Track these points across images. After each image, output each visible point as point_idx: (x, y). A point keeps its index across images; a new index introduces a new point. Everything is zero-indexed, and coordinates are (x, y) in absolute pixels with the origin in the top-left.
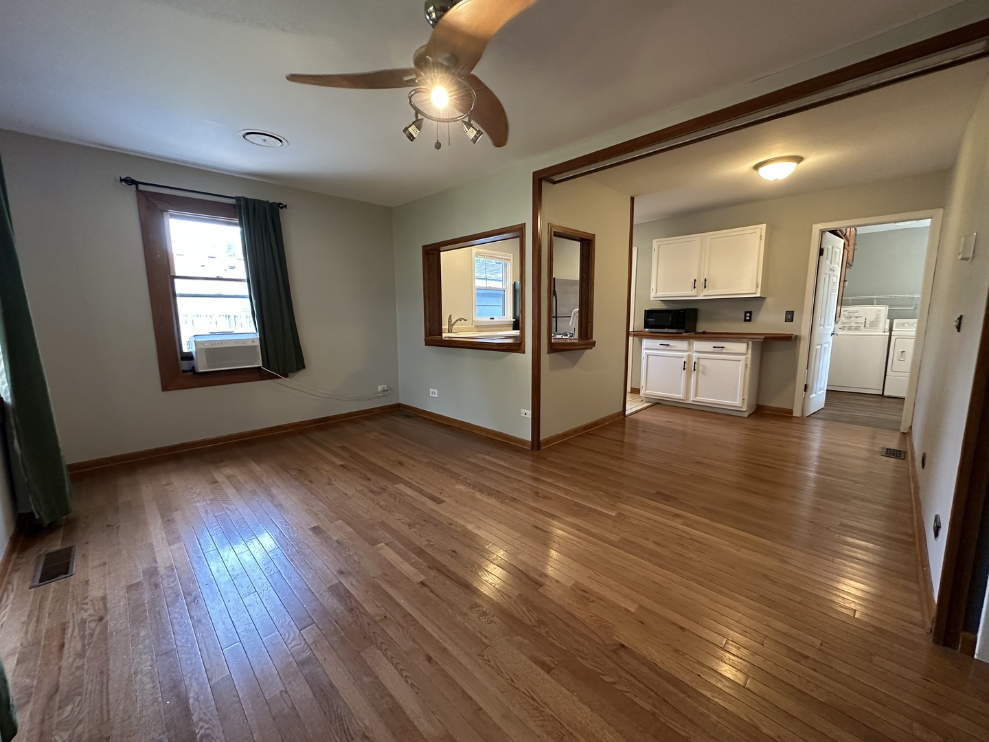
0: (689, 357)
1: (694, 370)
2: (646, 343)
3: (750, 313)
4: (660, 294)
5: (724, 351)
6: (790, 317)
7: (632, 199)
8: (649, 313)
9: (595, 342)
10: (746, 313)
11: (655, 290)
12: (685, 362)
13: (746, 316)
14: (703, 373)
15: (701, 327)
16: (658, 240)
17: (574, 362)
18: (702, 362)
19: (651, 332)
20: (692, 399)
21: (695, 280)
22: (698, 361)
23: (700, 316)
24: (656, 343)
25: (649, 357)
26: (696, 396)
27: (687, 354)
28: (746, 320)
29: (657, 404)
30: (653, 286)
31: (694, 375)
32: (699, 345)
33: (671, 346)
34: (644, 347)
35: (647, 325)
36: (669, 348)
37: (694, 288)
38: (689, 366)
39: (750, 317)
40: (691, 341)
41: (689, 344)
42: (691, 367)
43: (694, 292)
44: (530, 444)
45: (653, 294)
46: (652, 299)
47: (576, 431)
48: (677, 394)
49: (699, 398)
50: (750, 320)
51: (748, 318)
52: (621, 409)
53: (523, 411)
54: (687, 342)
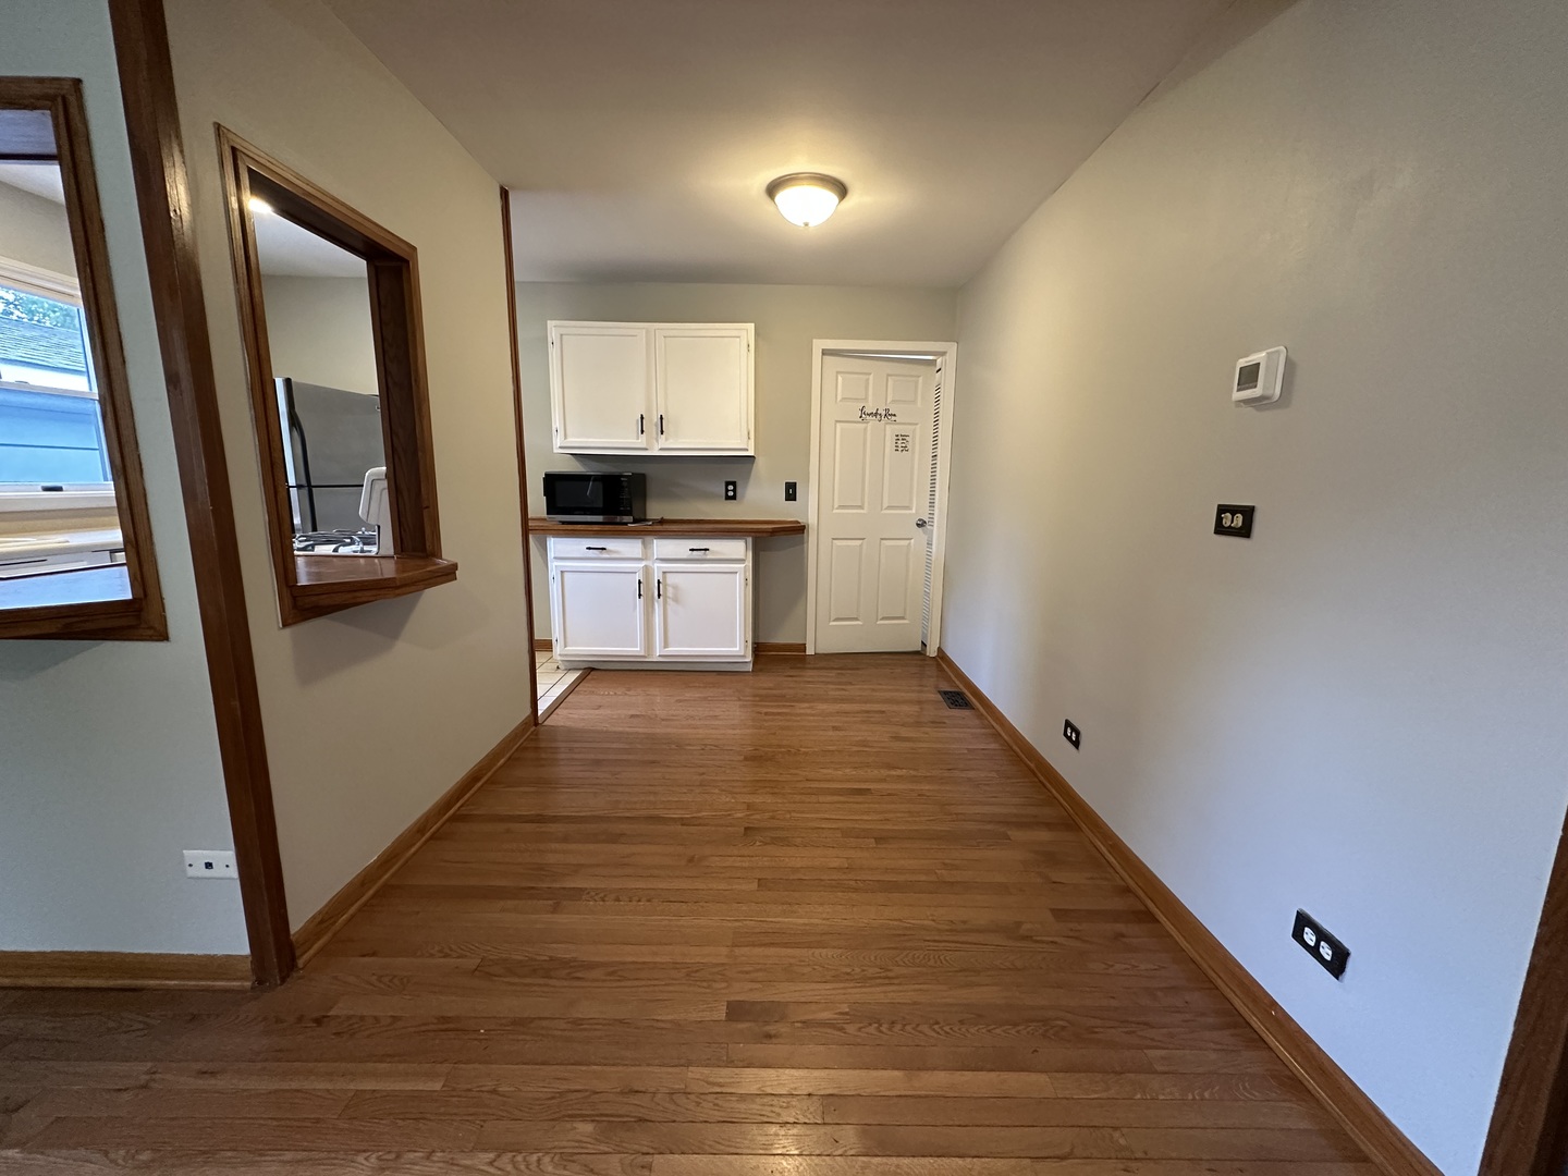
0: (647, 571)
1: (659, 595)
2: (556, 546)
3: (734, 484)
4: (573, 440)
5: (709, 556)
6: (791, 492)
7: (504, 194)
8: (552, 482)
9: (455, 567)
10: (728, 484)
11: (561, 432)
12: (640, 582)
13: (727, 491)
14: (676, 600)
15: (655, 509)
16: (558, 323)
17: (393, 632)
18: (671, 579)
19: (563, 523)
20: (658, 652)
21: (642, 418)
22: (664, 578)
23: (651, 488)
24: (577, 546)
25: (566, 575)
26: (666, 646)
27: (642, 564)
28: (728, 498)
29: (591, 672)
30: (557, 423)
31: (658, 606)
32: (664, 547)
33: (611, 551)
34: (551, 555)
35: (552, 508)
36: (605, 555)
37: (642, 432)
38: (649, 588)
39: (734, 490)
40: (648, 538)
41: (643, 543)
42: (652, 591)
43: (641, 441)
44: (248, 965)
45: (558, 441)
46: (555, 451)
47: (420, 828)
48: (628, 646)
49: (672, 650)
50: (734, 498)
51: (731, 494)
52: (528, 711)
53: (196, 856)
54: (640, 541)
